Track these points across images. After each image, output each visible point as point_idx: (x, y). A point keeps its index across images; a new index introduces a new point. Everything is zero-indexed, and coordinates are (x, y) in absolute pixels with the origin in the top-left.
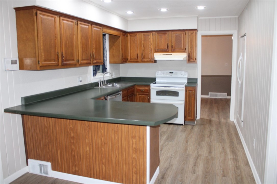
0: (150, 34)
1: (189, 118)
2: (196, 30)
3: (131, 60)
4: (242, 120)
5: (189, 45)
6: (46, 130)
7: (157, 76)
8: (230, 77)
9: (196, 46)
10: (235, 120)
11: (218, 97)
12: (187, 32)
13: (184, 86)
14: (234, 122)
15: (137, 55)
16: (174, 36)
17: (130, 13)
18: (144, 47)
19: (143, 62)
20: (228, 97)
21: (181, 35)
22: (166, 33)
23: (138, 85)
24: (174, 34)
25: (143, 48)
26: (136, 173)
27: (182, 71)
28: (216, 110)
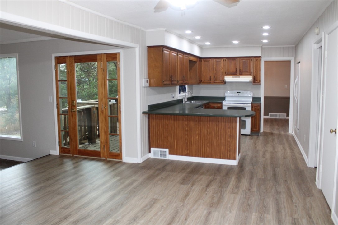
0: (222, 60)
1: (255, 129)
2: (260, 57)
3: (204, 82)
4: (298, 128)
5: (254, 69)
6: (167, 126)
7: (226, 95)
8: (288, 98)
9: (260, 70)
10: (293, 132)
11: (278, 118)
12: (252, 58)
13: (251, 103)
14: (292, 134)
15: (209, 78)
16: (242, 62)
17: (208, 43)
18: (216, 70)
19: (215, 83)
20: (287, 118)
21: (248, 61)
22: (235, 59)
23: (211, 103)
24: (242, 60)
25: (215, 72)
26: (230, 151)
27: (248, 91)
28: (276, 127)
